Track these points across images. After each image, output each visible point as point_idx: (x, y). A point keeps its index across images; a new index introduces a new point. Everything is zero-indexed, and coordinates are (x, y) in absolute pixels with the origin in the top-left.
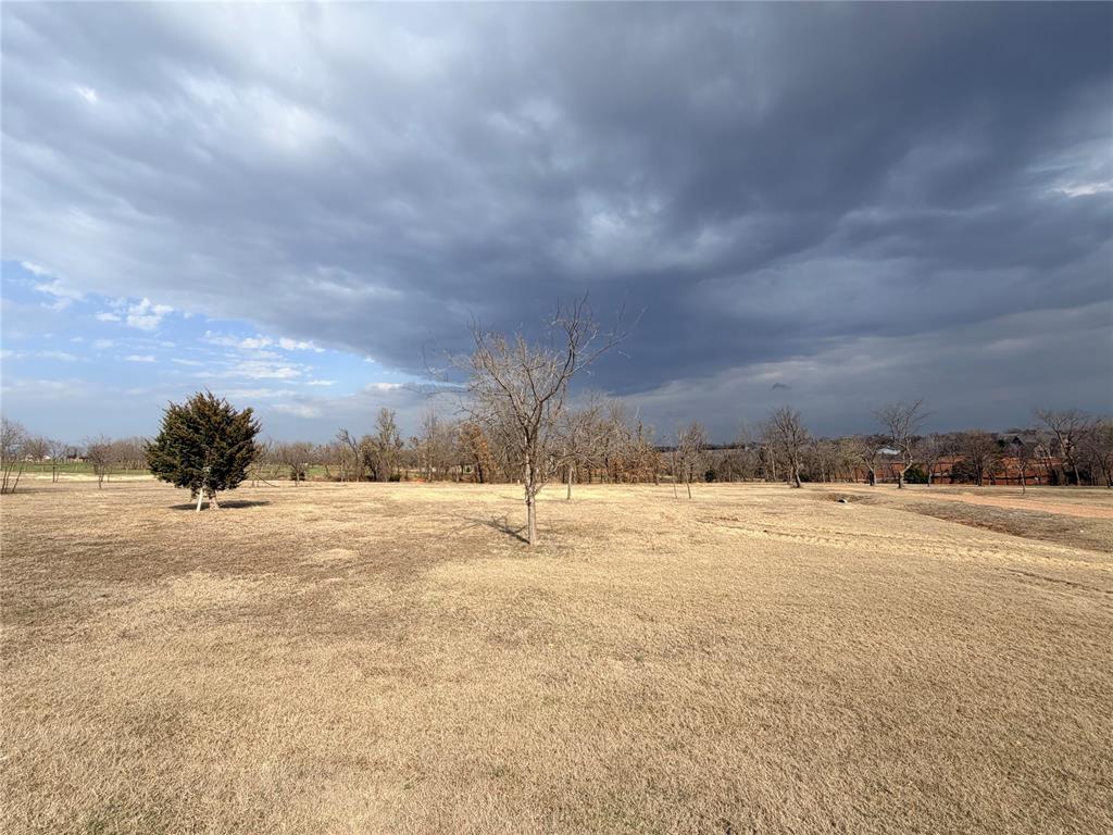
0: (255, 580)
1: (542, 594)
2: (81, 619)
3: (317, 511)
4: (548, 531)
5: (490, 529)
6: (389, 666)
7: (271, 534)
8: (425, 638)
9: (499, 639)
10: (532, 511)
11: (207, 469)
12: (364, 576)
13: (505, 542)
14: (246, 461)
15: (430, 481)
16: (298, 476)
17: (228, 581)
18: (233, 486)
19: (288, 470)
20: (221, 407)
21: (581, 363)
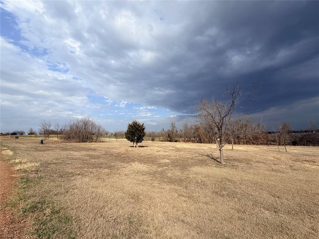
0: (148, 165)
1: (230, 181)
2: (118, 170)
3: (159, 149)
4: (227, 160)
5: (207, 158)
6: (185, 195)
7: (150, 154)
8: (193, 188)
9: (217, 193)
10: (221, 153)
11: (136, 138)
12: (173, 168)
13: (213, 162)
14: (143, 136)
15: (186, 142)
16: (153, 140)
17: (142, 165)
18: (141, 142)
19: (151, 138)
20: (138, 123)
21: (237, 104)
